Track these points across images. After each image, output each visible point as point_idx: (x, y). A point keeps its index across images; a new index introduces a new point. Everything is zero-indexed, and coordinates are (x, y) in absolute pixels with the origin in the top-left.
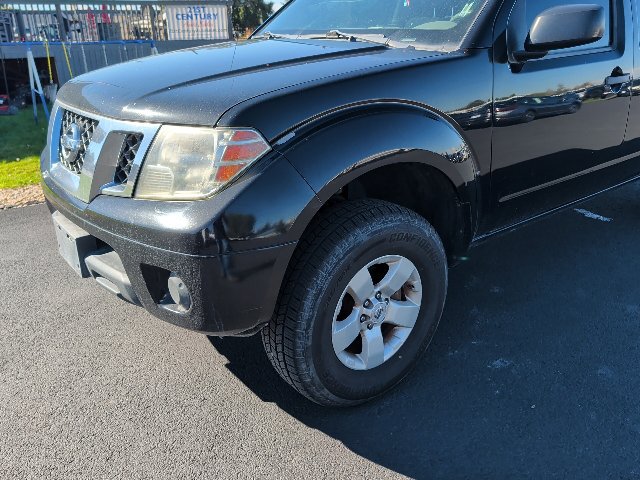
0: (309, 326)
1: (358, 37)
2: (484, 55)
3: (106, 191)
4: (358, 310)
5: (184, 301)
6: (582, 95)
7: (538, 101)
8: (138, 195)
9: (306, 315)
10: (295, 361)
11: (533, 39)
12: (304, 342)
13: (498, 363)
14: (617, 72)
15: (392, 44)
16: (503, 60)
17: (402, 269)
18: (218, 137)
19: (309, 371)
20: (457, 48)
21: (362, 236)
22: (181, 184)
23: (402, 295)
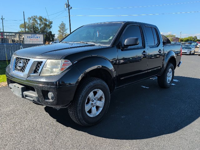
0: (80, 104)
1: (88, 43)
2: (115, 47)
3: (31, 75)
4: (91, 102)
5: (52, 98)
6: (142, 57)
7: (131, 59)
8: (40, 75)
9: (79, 101)
10: (77, 113)
11: (125, 44)
12: (79, 108)
13: (123, 117)
14: (144, 52)
15: (96, 44)
16: (119, 48)
17: (100, 93)
18: (61, 62)
19: (80, 116)
20: (110, 45)
21: (91, 84)
22: (52, 72)
23: (100, 99)
